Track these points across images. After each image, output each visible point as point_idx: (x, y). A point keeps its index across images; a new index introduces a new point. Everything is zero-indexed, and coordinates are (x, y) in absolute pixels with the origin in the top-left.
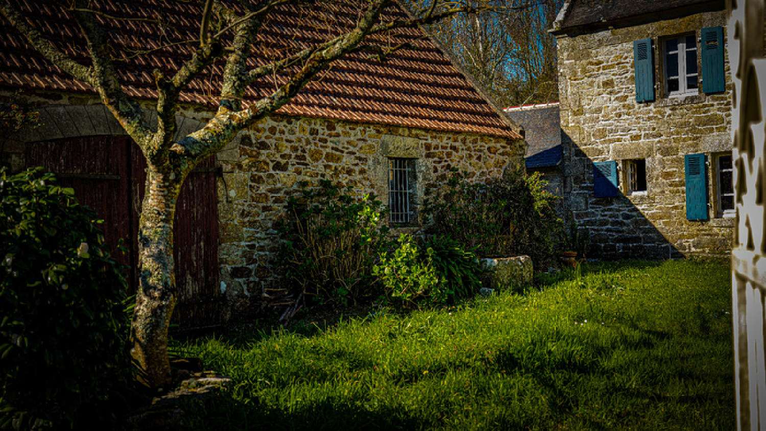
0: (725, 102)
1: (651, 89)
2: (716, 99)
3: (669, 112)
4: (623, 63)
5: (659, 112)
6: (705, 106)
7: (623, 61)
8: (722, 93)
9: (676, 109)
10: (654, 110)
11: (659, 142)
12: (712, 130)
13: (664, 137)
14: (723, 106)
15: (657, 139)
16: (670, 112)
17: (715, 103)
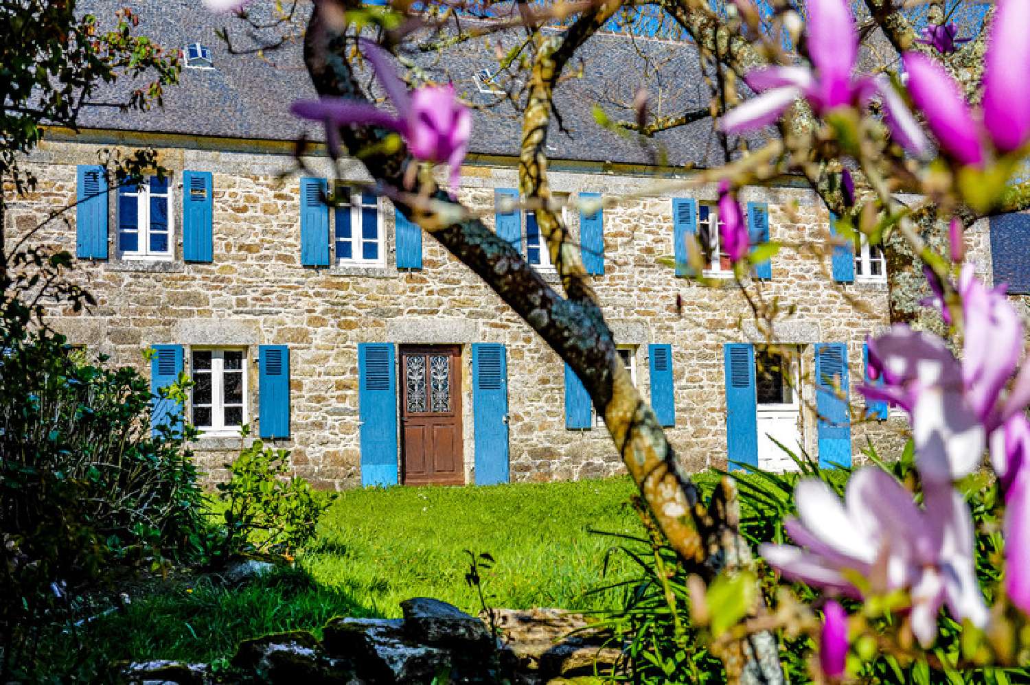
0: (212, 276)
1: (103, 242)
2: (199, 272)
3: (127, 279)
4: (56, 195)
5: (111, 278)
6: (184, 278)
7: (54, 192)
8: (210, 263)
9: (139, 277)
10: (104, 273)
11: (111, 322)
12: (191, 313)
13: (118, 316)
14: (209, 283)
15: (108, 318)
16: (131, 280)
17: (198, 276)
